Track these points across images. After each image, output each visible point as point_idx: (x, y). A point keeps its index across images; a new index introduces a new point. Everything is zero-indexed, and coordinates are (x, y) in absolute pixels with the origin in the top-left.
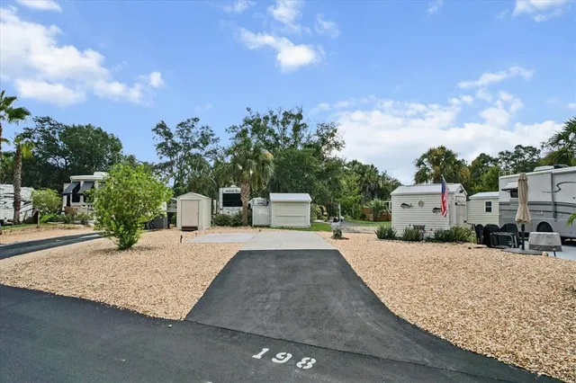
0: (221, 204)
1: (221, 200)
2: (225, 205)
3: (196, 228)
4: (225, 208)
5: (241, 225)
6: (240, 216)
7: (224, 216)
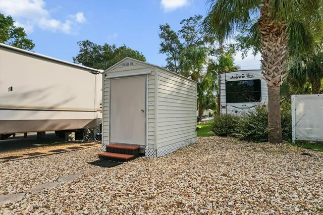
0: (223, 99)
1: (223, 93)
2: (229, 100)
3: (137, 153)
4: (229, 105)
5: (265, 138)
6: (262, 119)
7: (228, 117)
